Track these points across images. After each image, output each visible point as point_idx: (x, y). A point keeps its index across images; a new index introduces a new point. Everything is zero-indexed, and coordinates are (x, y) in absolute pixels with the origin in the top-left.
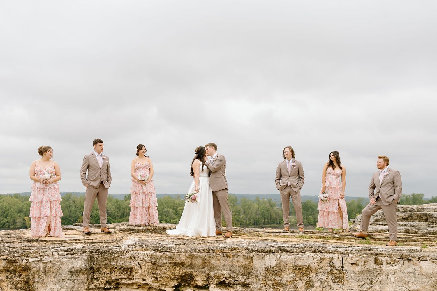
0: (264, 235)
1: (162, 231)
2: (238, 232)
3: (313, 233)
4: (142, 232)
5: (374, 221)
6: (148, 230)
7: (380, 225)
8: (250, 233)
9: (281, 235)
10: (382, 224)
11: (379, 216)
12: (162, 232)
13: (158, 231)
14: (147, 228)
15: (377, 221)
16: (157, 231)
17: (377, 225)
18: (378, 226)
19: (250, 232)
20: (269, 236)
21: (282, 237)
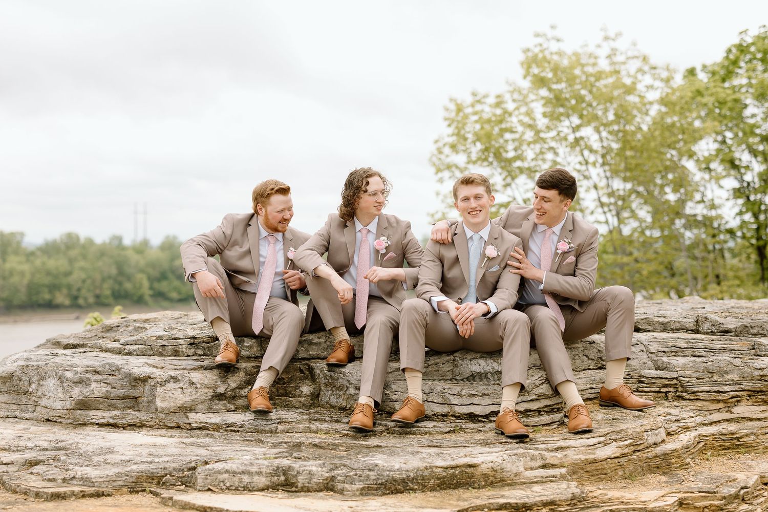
5: (69, 404)
7: (101, 425)
10: (111, 421)
11: (94, 385)
15: (84, 405)
17: (85, 424)
18: (88, 430)
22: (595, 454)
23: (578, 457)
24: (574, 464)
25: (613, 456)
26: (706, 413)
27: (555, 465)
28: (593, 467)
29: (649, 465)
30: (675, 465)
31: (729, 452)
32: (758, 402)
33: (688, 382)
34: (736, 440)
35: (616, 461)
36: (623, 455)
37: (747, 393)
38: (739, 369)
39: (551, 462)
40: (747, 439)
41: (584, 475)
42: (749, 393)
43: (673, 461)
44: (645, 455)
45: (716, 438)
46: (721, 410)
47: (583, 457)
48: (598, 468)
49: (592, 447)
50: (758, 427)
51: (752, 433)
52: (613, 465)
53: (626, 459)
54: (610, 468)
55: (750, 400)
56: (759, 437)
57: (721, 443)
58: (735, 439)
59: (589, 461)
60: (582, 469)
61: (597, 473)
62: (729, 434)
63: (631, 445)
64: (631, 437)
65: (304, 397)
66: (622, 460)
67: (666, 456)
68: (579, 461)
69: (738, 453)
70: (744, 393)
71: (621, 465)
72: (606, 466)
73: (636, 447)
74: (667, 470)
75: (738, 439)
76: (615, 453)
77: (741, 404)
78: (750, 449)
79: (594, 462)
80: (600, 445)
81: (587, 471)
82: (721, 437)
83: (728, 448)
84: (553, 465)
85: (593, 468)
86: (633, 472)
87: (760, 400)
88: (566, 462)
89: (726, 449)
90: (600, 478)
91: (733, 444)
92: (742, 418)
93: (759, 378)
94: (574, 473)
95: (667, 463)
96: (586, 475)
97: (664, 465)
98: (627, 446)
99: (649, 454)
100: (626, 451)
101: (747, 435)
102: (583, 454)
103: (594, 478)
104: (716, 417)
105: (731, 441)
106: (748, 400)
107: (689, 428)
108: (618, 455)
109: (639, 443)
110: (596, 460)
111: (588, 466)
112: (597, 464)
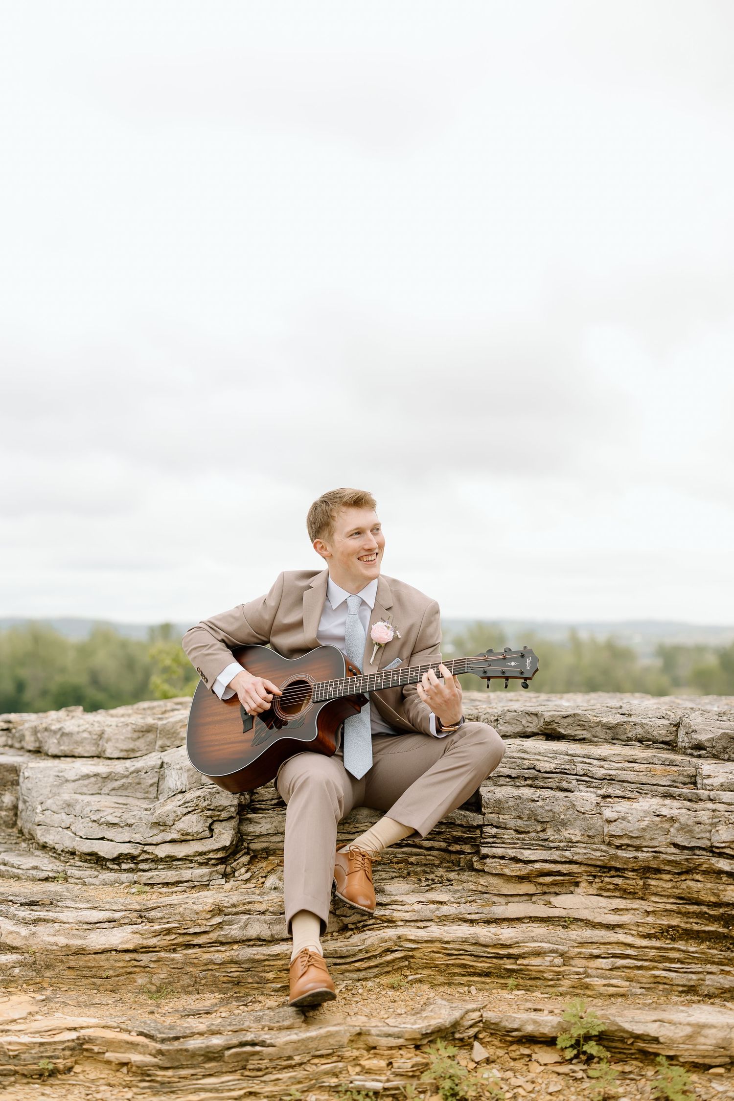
22: (85, 938)
23: (52, 939)
24: (47, 950)
25: (120, 947)
26: (495, 899)
27: (17, 948)
28: (82, 961)
29: (214, 976)
30: (273, 985)
31: (483, 983)
32: (609, 890)
33: (494, 837)
34: (512, 961)
35: (127, 957)
36: (147, 949)
37: (583, 868)
38: (584, 819)
39: (9, 942)
40: (535, 961)
41: (66, 973)
42: (589, 869)
43: (271, 976)
44: (206, 956)
45: (446, 949)
46: (534, 898)
47: (62, 941)
48: (90, 964)
49: (90, 926)
50: (575, 941)
51: (552, 951)
52: (121, 964)
53: (154, 956)
54: (112, 968)
55: (594, 885)
56: (573, 962)
57: (468, 960)
58: (509, 956)
59: (74, 949)
60: (62, 961)
61: (90, 974)
62: (494, 946)
63: (169, 932)
64: (178, 917)
65: (6, 810)
66: (145, 958)
67: (256, 965)
68: (55, 948)
69: (504, 986)
70: (574, 868)
71: (145, 967)
72: (102, 964)
73: (188, 938)
74: (255, 992)
75: (516, 957)
76: (127, 942)
77: (578, 890)
78: (539, 983)
79: (80, 952)
80: (106, 925)
81: (69, 968)
82: (471, 948)
83: (487, 974)
84: (13, 948)
85: (81, 963)
86: (170, 983)
87: (612, 887)
88: (36, 944)
89: (479, 975)
90: (94, 984)
91: (499, 968)
92: (577, 920)
93: (607, 839)
94: (48, 967)
95: (256, 978)
96: (71, 974)
97: (250, 980)
98: (157, 934)
99: (217, 955)
100: (153, 941)
101: (538, 954)
102: (67, 936)
103: (85, 981)
104: (515, 909)
105: (495, 961)
106: (591, 883)
107: (394, 922)
108: (130, 946)
109: (191, 931)
110: (84, 949)
111: (71, 958)
112: (87, 958)
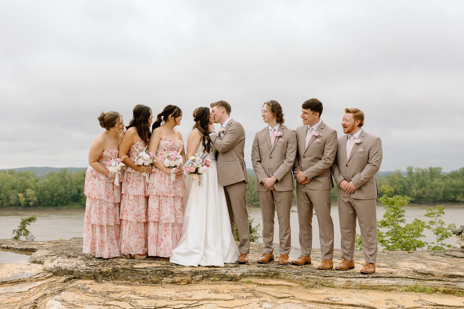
0: (335, 283)
1: (128, 275)
2: (282, 275)
3: (432, 278)
4: (90, 278)
6: (101, 273)
8: (307, 278)
9: (372, 285)
12: (129, 277)
13: (122, 275)
14: (99, 270)
16: (119, 275)
19: (307, 276)
20: (347, 287)
21: (374, 289)
